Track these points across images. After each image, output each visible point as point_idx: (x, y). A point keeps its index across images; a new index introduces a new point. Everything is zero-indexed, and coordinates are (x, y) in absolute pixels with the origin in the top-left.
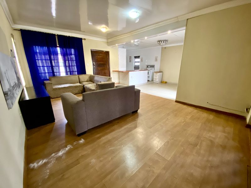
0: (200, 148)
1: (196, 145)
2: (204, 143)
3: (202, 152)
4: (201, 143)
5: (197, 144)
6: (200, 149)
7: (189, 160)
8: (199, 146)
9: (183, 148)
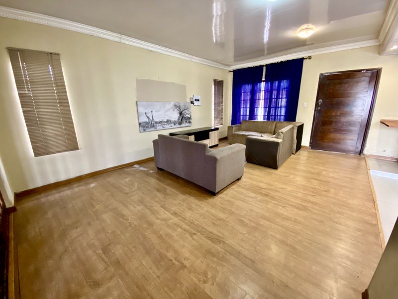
0: (97, 254)
1: (105, 250)
2: (101, 266)
3: (90, 252)
4: (103, 260)
5: (104, 252)
6: (95, 252)
7: (91, 232)
8: (100, 253)
9: (109, 232)
